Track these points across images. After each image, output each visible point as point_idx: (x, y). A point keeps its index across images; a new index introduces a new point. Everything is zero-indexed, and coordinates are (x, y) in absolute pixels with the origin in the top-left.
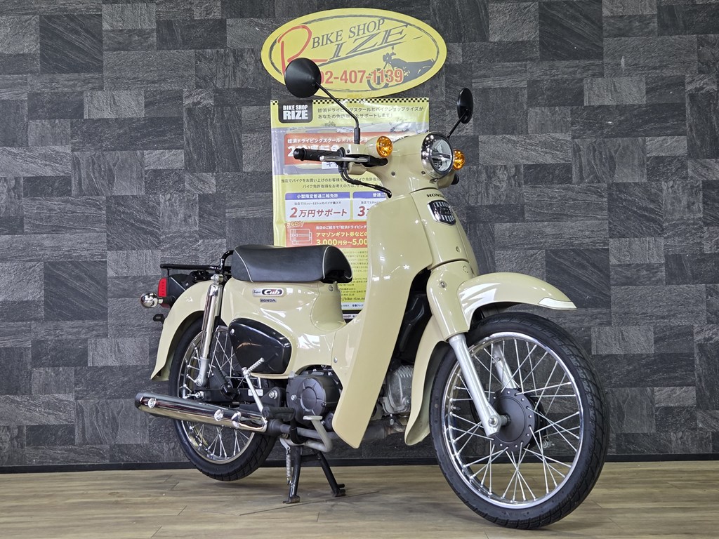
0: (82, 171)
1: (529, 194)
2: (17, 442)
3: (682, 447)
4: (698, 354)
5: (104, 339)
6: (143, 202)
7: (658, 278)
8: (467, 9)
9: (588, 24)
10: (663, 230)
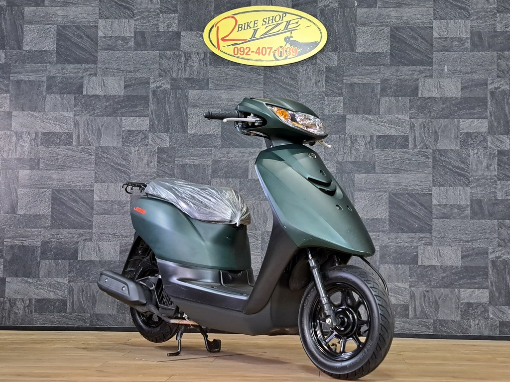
0: (80, 129)
1: (379, 155)
2: (28, 309)
3: (478, 330)
4: (491, 267)
5: (90, 242)
6: (121, 152)
7: (465, 214)
8: (342, 30)
9: (423, 43)
10: (470, 182)
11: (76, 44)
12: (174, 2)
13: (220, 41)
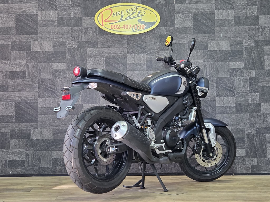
0: (30, 70)
2: (4, 166)
3: (240, 170)
4: (246, 138)
5: (36, 130)
6: (52, 81)
7: (233, 111)
8: (167, 15)
9: (210, 22)
10: (235, 94)
11: (26, 24)
12: (78, 1)
13: (104, 22)
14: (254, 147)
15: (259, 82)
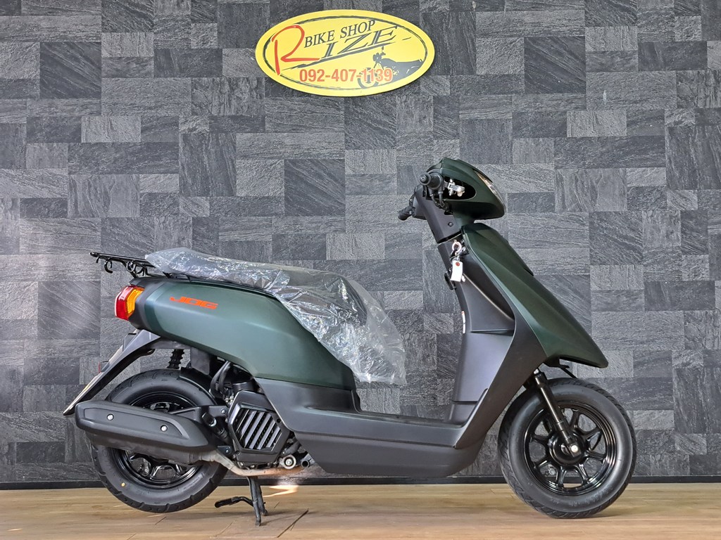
0: (78, 193)
1: (513, 221)
2: (7, 458)
3: (660, 469)
4: (676, 378)
5: (96, 358)
6: (138, 225)
7: (637, 304)
8: (455, 43)
9: (572, 60)
10: (642, 258)
11: (70, 70)
12: (211, 6)
13: (280, 61)
14: (699, 404)
15: (710, 225)
